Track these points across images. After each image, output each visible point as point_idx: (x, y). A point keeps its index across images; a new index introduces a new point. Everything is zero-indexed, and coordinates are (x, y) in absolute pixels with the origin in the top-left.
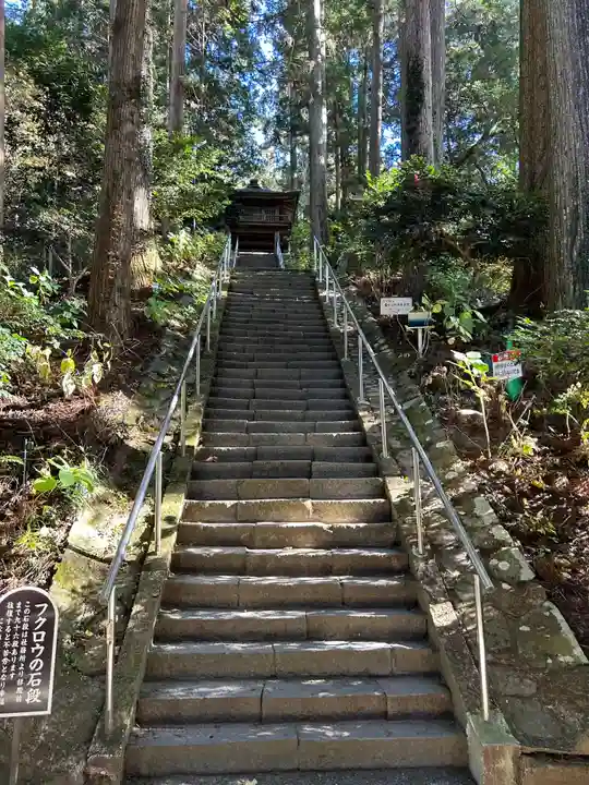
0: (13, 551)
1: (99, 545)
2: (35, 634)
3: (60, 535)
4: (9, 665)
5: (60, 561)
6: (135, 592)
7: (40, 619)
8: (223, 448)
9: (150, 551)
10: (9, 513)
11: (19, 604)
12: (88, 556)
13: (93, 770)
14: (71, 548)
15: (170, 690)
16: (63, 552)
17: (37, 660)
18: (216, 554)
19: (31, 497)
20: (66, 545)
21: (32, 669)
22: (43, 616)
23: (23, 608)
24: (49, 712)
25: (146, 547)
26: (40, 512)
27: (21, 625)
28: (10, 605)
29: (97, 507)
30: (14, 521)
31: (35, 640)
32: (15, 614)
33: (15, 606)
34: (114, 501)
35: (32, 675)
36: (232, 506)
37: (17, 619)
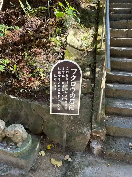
0: (48, 45)
1: (78, 44)
2: (71, 83)
3: (64, 39)
4: (61, 95)
5: (65, 49)
6: (95, 63)
7: (74, 76)
8: (117, 9)
9: (98, 47)
10: (44, 31)
11: (64, 68)
12: (75, 48)
13: (94, 134)
14: (68, 44)
15: (116, 103)
16: (66, 46)
17: (73, 94)
18: (124, 50)
19: (50, 25)
20: (67, 43)
21: (71, 97)
22: (75, 75)
23: (65, 70)
24: (78, 114)
25: (96, 46)
26: (55, 30)
27: (65, 78)
28: (59, 68)
29: (75, 30)
30: (46, 33)
31: (71, 85)
32: (62, 73)
33: (62, 69)
34: (80, 28)
35: (71, 100)
36: (126, 31)
37: (63, 75)
